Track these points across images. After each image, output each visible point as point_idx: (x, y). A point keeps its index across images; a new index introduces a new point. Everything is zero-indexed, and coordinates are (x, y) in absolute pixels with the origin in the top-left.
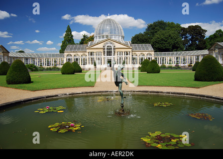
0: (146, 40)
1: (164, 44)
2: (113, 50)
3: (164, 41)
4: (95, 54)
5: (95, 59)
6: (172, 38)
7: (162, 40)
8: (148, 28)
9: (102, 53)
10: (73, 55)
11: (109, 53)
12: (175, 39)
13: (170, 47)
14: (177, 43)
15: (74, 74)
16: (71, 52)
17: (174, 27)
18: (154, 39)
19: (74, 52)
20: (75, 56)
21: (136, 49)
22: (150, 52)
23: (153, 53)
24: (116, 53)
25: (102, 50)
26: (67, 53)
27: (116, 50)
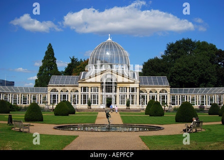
0: (164, 68)
1: (188, 76)
2: (113, 85)
3: (188, 71)
4: (90, 89)
5: (89, 97)
6: (198, 67)
7: (185, 70)
8: (168, 49)
9: (99, 89)
10: (59, 91)
11: (109, 89)
12: (202, 69)
13: (196, 81)
14: (206, 74)
15: (68, 115)
16: (57, 86)
17: (206, 50)
18: (173, 69)
19: (61, 86)
20: (62, 91)
21: (145, 83)
22: (165, 89)
23: (168, 89)
24: (118, 89)
25: (99, 85)
26: (52, 88)
27: (118, 85)
